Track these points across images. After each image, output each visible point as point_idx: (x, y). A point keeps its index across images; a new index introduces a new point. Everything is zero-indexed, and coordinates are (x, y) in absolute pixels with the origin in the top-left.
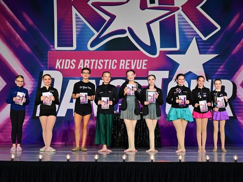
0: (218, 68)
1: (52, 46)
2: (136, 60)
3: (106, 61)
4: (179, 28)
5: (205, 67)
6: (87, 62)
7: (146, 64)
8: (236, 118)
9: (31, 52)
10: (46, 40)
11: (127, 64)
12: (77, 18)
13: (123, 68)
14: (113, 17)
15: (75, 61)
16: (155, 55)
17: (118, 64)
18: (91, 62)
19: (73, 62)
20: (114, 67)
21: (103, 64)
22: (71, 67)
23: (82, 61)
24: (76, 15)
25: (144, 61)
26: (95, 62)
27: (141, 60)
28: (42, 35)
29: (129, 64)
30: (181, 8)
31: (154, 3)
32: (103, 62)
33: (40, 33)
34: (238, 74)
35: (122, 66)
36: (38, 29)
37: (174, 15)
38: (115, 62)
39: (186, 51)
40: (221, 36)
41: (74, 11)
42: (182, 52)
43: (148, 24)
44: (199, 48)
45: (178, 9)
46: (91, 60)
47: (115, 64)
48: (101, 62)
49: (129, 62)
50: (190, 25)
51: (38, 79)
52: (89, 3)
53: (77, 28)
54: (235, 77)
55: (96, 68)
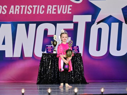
2: (61, 6)
3: (35, 6)
5: (124, 11)
6: (17, 8)
7: (70, 9)
11: (54, 9)
13: (50, 13)
15: (6, 7)
16: (79, 1)
17: (45, 10)
18: (21, 8)
19: (5, 7)
20: (42, 12)
21: (32, 9)
22: (3, 12)
23: (12, 7)
25: (69, 6)
26: (24, 8)
27: (66, 6)
35: (49, 11)
38: (42, 7)
46: (21, 6)
47: (43, 9)
48: (30, 7)
55: (25, 13)
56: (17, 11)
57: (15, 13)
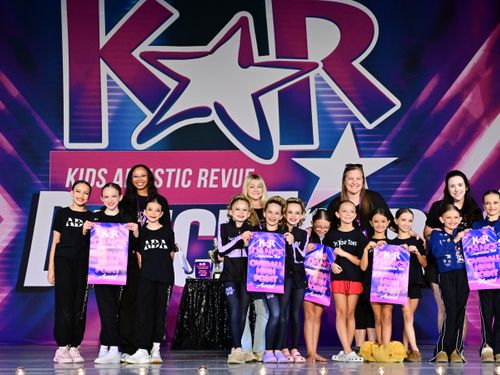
0: (398, 186)
1: (58, 141)
2: (230, 171)
3: (170, 171)
4: (319, 105)
5: (372, 183)
9: (16, 154)
10: (45, 128)
11: (213, 178)
12: (110, 83)
13: (205, 186)
14: (183, 83)
15: (106, 171)
17: (194, 178)
19: (103, 173)
20: (186, 183)
21: (164, 177)
22: (98, 183)
23: (119, 171)
24: (109, 77)
25: (248, 171)
27: (242, 171)
28: (38, 119)
29: (216, 178)
30: (321, 65)
31: (267, 53)
32: (162, 172)
33: (34, 113)
35: (202, 181)
36: (28, 106)
37: (308, 79)
38: (188, 173)
39: (332, 152)
40: (403, 120)
42: (325, 152)
43: (256, 97)
44: (358, 146)
45: (315, 66)
47: (188, 177)
48: (159, 173)
49: (216, 174)
50: (339, 99)
51: (29, 209)
52: (136, 54)
53: (109, 104)
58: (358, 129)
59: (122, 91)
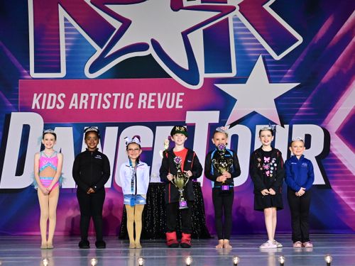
0: (300, 106)
1: (25, 71)
2: (165, 94)
3: (116, 95)
4: (236, 41)
5: (279, 103)
6: (85, 97)
7: (181, 100)
8: (331, 188)
10: (15, 61)
11: (151, 100)
12: (67, 24)
13: (144, 107)
14: (126, 23)
15: (64, 96)
16: (197, 84)
17: (135, 101)
19: (62, 97)
20: (129, 105)
21: (111, 100)
22: (58, 105)
23: (75, 96)
24: (65, 19)
25: (179, 94)
26: (97, 98)
27: (174, 94)
28: (9, 53)
29: (153, 101)
30: (238, 8)
32: (110, 96)
33: (6, 49)
34: (333, 116)
35: (142, 104)
36: (1, 44)
37: (227, 19)
38: (130, 96)
39: (247, 79)
40: (304, 54)
41: (62, 13)
42: (241, 79)
44: (268, 73)
45: (233, 9)
46: (91, 95)
47: (130, 100)
48: (107, 97)
49: (153, 97)
50: (252, 36)
51: (2, 127)
53: (66, 41)
54: (326, 119)
55: (99, 107)
56: (84, 104)
57: (81, 107)
58: (268, 61)
59: (76, 30)
